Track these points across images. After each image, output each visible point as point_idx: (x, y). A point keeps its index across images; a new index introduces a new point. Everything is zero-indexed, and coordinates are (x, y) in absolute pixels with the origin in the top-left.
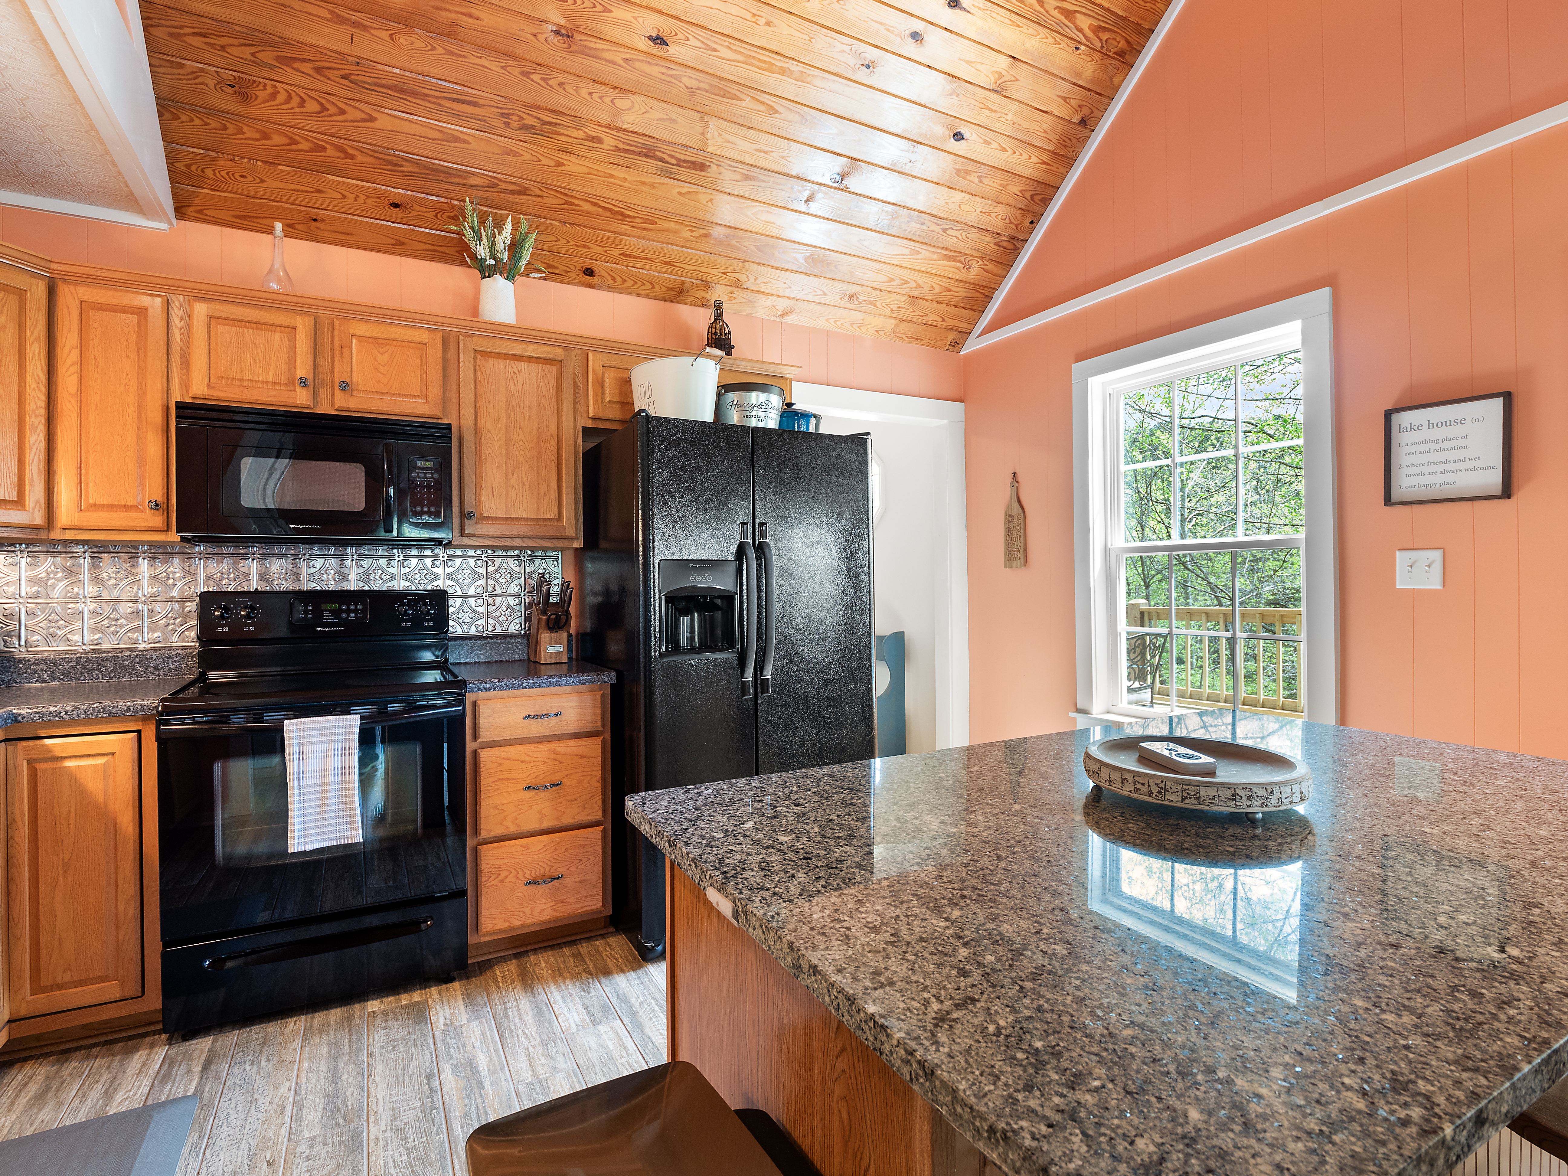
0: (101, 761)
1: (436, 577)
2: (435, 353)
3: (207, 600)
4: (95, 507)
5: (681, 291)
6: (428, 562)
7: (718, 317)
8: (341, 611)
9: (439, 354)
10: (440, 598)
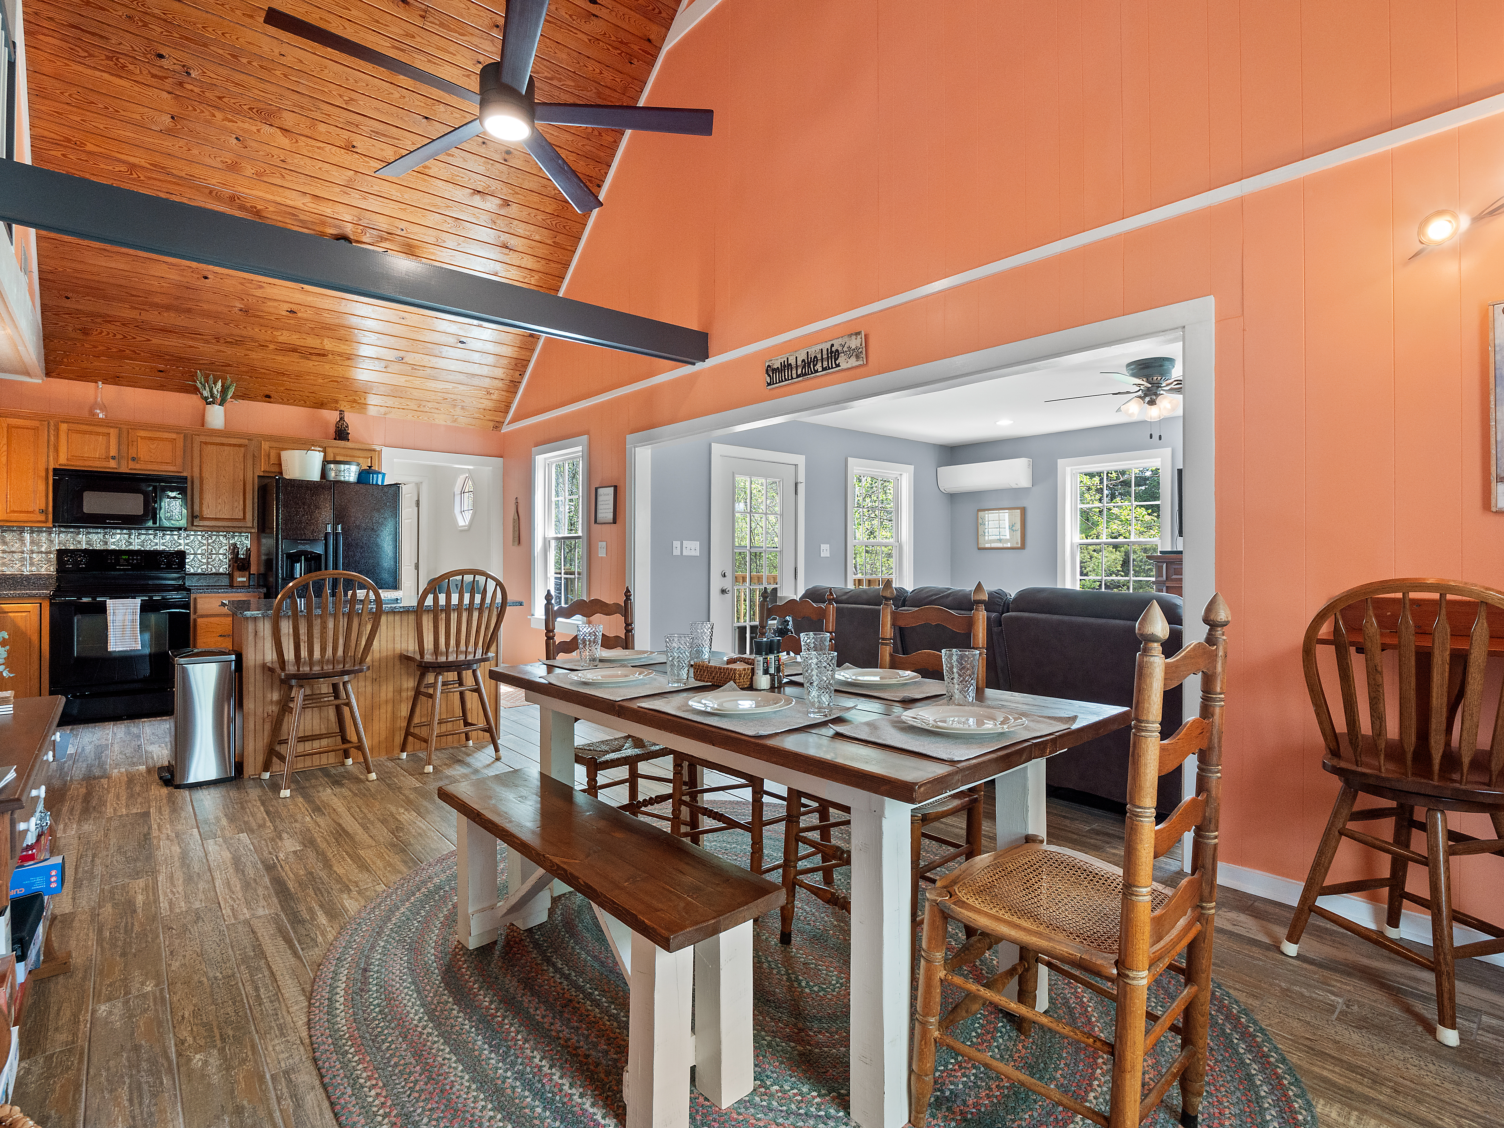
0: (24, 614)
1: (180, 544)
2: (180, 443)
3: (61, 553)
4: (14, 512)
5: (322, 404)
6: (176, 537)
7: (342, 419)
8: (129, 559)
9: (182, 444)
10: (181, 555)
